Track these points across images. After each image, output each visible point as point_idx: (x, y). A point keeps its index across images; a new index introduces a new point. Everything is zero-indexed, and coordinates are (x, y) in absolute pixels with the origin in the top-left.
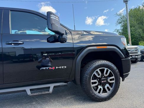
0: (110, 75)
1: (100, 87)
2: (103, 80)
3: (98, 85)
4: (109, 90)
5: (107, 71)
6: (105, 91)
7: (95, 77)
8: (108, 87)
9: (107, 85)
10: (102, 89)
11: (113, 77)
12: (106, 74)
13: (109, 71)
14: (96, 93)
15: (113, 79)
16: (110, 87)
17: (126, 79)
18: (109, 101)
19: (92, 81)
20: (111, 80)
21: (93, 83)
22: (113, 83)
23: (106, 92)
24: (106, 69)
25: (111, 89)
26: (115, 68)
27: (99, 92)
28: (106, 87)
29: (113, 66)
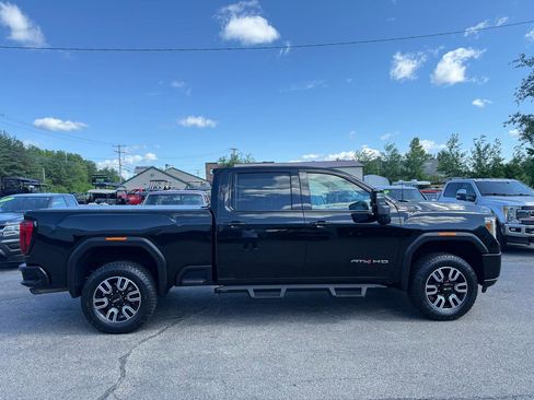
0: (460, 280)
1: (440, 297)
2: (447, 287)
3: (438, 293)
4: (456, 303)
5: (455, 272)
6: (448, 304)
7: (433, 281)
8: (453, 300)
9: (454, 296)
10: (444, 301)
11: (465, 284)
12: (453, 277)
13: (459, 272)
14: (434, 305)
15: (464, 287)
16: (457, 300)
17: (489, 289)
18: (454, 322)
19: (428, 286)
20: (460, 288)
21: (429, 290)
22: (464, 293)
23: (451, 307)
24: (452, 269)
25: (460, 302)
26: (469, 268)
27: (438, 305)
28: (451, 298)
29: (465, 264)
